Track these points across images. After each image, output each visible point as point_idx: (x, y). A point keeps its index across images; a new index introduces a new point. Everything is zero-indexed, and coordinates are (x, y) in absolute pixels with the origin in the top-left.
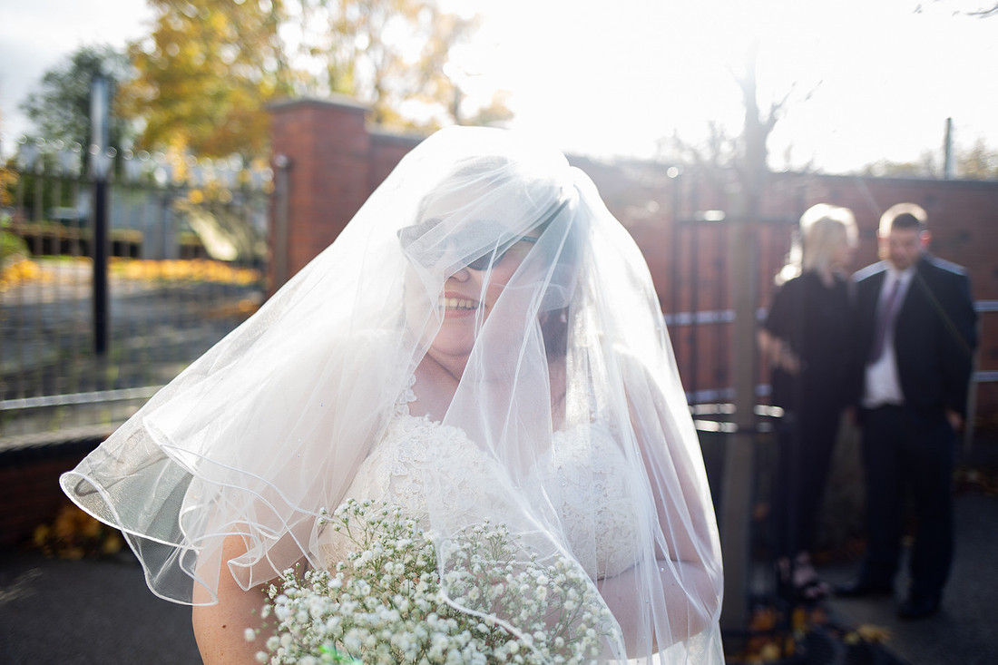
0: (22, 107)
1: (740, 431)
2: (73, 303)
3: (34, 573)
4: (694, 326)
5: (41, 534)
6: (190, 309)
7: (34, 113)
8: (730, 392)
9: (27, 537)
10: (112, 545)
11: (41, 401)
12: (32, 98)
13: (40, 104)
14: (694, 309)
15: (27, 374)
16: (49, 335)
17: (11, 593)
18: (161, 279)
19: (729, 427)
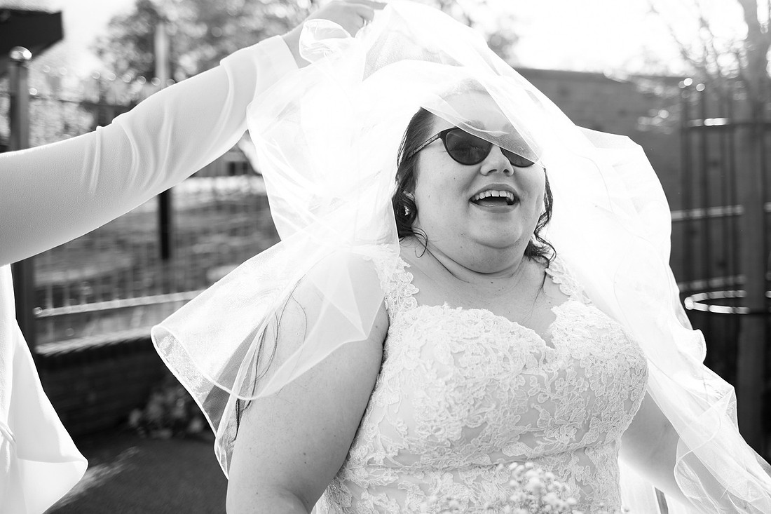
0: (90, 48)
1: (752, 314)
2: (140, 216)
3: (132, 451)
4: (707, 220)
5: (135, 417)
6: (240, 219)
7: (101, 53)
8: (741, 279)
9: (124, 419)
10: (196, 426)
11: (117, 303)
12: (98, 40)
13: (105, 44)
14: (706, 205)
15: (106, 279)
16: (122, 244)
17: (116, 468)
18: (214, 192)
19: (742, 310)
